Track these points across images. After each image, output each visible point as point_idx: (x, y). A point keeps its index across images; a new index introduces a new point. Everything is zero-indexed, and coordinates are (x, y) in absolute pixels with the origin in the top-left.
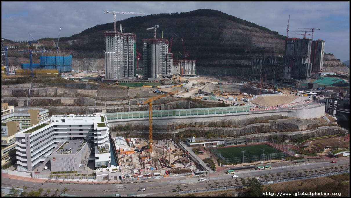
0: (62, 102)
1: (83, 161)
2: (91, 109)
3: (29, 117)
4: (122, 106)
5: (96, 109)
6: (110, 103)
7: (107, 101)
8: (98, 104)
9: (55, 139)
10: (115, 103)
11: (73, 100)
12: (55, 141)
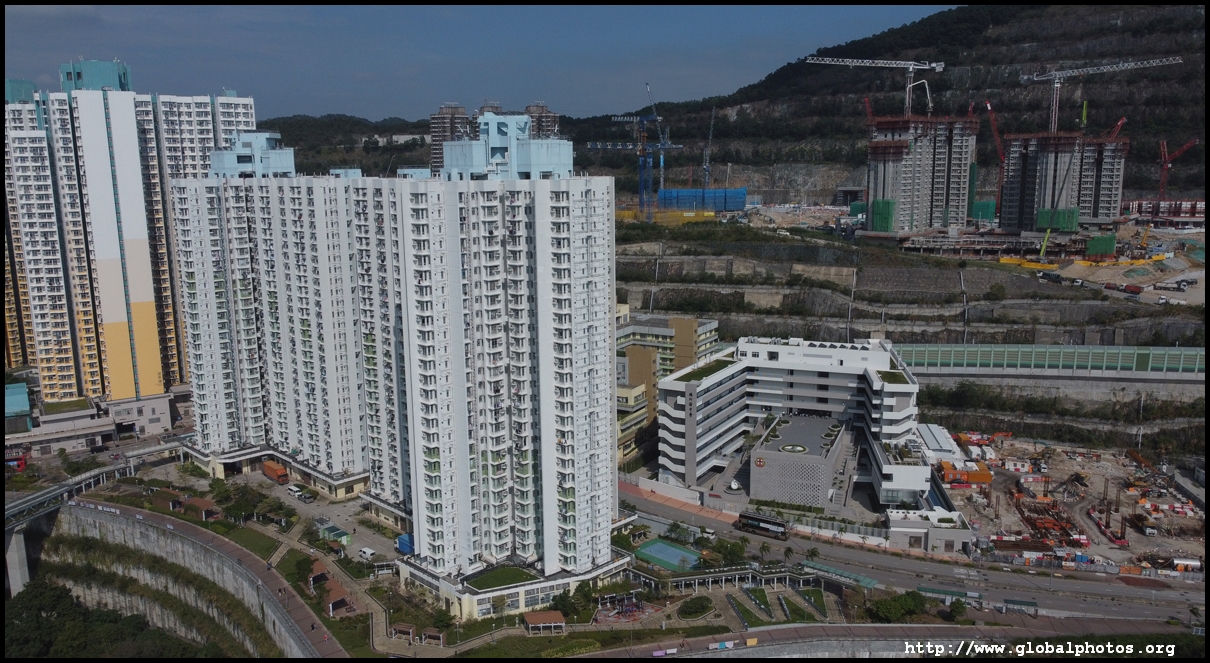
0: (746, 300)
1: (837, 481)
2: (835, 327)
3: (671, 337)
4: (940, 323)
5: (852, 330)
6: (897, 312)
7: (890, 306)
8: (860, 315)
9: (747, 407)
10: (915, 311)
11: (780, 297)
12: (745, 414)
